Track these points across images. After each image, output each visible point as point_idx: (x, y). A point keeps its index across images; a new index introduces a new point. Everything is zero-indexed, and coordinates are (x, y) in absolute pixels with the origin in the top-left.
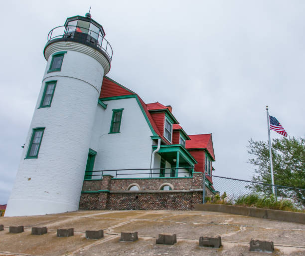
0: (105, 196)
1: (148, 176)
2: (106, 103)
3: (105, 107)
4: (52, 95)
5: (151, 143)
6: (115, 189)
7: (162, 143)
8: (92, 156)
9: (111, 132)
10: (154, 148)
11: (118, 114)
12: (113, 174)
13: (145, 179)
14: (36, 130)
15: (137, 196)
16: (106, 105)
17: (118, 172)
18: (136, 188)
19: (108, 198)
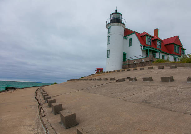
1: (138, 58)
2: (126, 37)
4: (110, 40)
5: (140, 47)
6: (130, 63)
7: (143, 47)
8: (124, 55)
9: (130, 46)
10: (141, 49)
11: (131, 40)
12: (129, 59)
14: (108, 50)
15: (136, 64)
17: (131, 58)
18: (135, 62)
19: (129, 65)
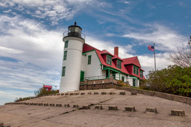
0: (86, 86)
1: (98, 79)
3: (86, 55)
5: (100, 67)
6: (89, 84)
7: (104, 66)
8: (82, 73)
9: (88, 64)
13: (97, 80)
14: (63, 68)
16: (86, 54)
17: (90, 78)
18: (94, 83)
19: (87, 87)
